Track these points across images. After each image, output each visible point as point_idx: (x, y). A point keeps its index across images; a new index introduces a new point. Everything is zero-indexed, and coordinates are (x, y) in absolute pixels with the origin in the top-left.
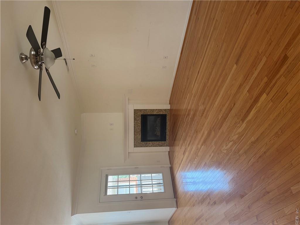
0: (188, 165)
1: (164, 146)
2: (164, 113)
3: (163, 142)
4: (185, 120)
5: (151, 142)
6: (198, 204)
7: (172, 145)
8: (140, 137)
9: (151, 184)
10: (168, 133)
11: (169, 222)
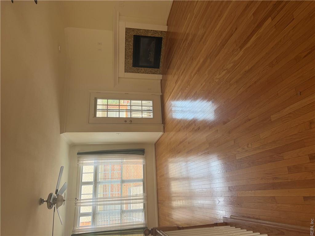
0: (179, 93)
1: (156, 74)
2: (160, 36)
3: (156, 69)
4: (182, 46)
5: (143, 69)
6: (183, 129)
7: (165, 73)
8: (131, 61)
9: (141, 110)
10: (162, 60)
11: (155, 144)
